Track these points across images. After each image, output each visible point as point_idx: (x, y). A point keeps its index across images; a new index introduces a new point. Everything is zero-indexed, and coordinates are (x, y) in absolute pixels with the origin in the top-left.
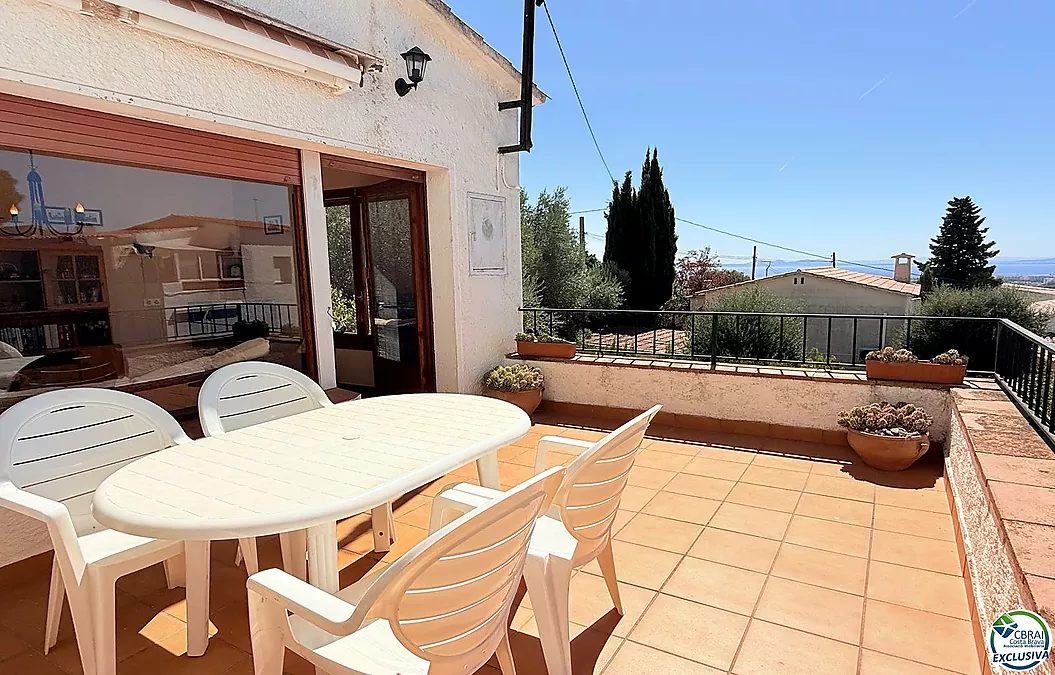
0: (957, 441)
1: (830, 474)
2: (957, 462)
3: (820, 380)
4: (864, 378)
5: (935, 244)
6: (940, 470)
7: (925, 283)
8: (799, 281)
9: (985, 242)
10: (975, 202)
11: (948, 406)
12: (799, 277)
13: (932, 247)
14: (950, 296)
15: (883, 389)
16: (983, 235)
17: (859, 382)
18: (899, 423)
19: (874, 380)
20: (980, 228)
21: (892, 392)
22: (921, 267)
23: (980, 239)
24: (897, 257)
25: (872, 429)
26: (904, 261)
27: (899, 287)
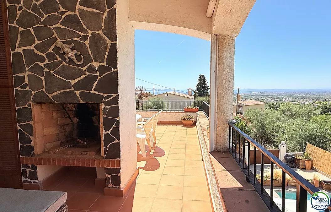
0: (198, 122)
1: (180, 127)
2: (197, 124)
3: (177, 112)
4: (184, 111)
5: (197, 86)
6: (196, 125)
7: (195, 96)
8: (167, 95)
9: (207, 86)
10: (205, 76)
11: (196, 115)
12: (167, 94)
13: (196, 87)
14: (200, 99)
15: (187, 113)
16: (207, 84)
17: (183, 112)
18: (189, 118)
19: (186, 112)
20: (206, 82)
21: (188, 114)
22: (194, 92)
23: (206, 85)
24: (189, 89)
25: (186, 119)
26: (190, 90)
27: (189, 97)
